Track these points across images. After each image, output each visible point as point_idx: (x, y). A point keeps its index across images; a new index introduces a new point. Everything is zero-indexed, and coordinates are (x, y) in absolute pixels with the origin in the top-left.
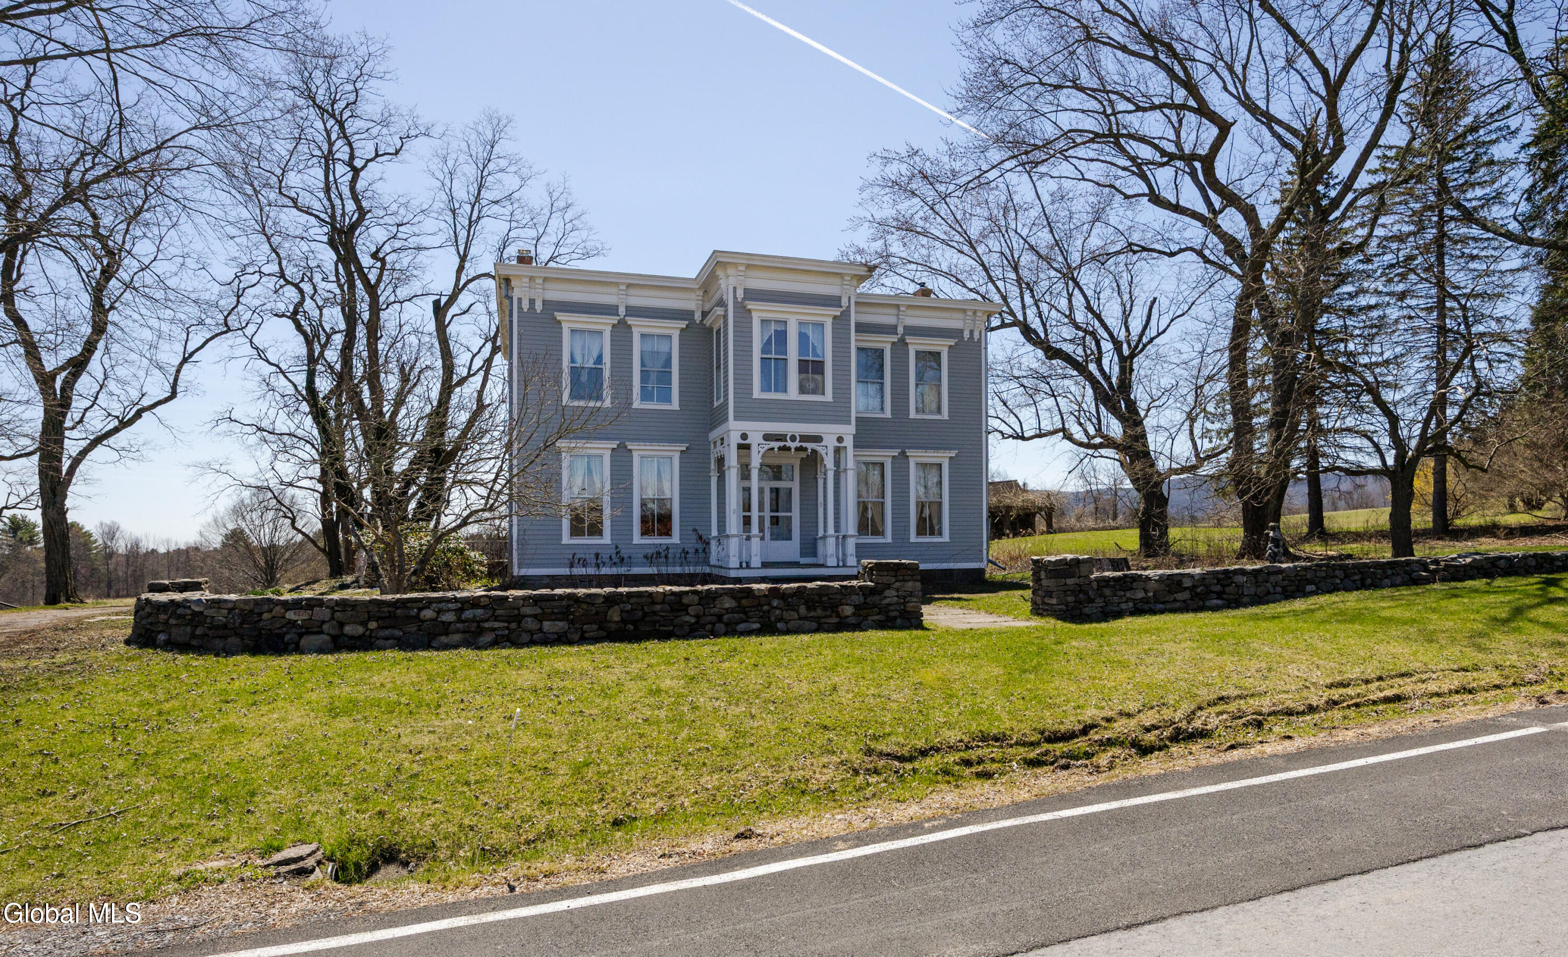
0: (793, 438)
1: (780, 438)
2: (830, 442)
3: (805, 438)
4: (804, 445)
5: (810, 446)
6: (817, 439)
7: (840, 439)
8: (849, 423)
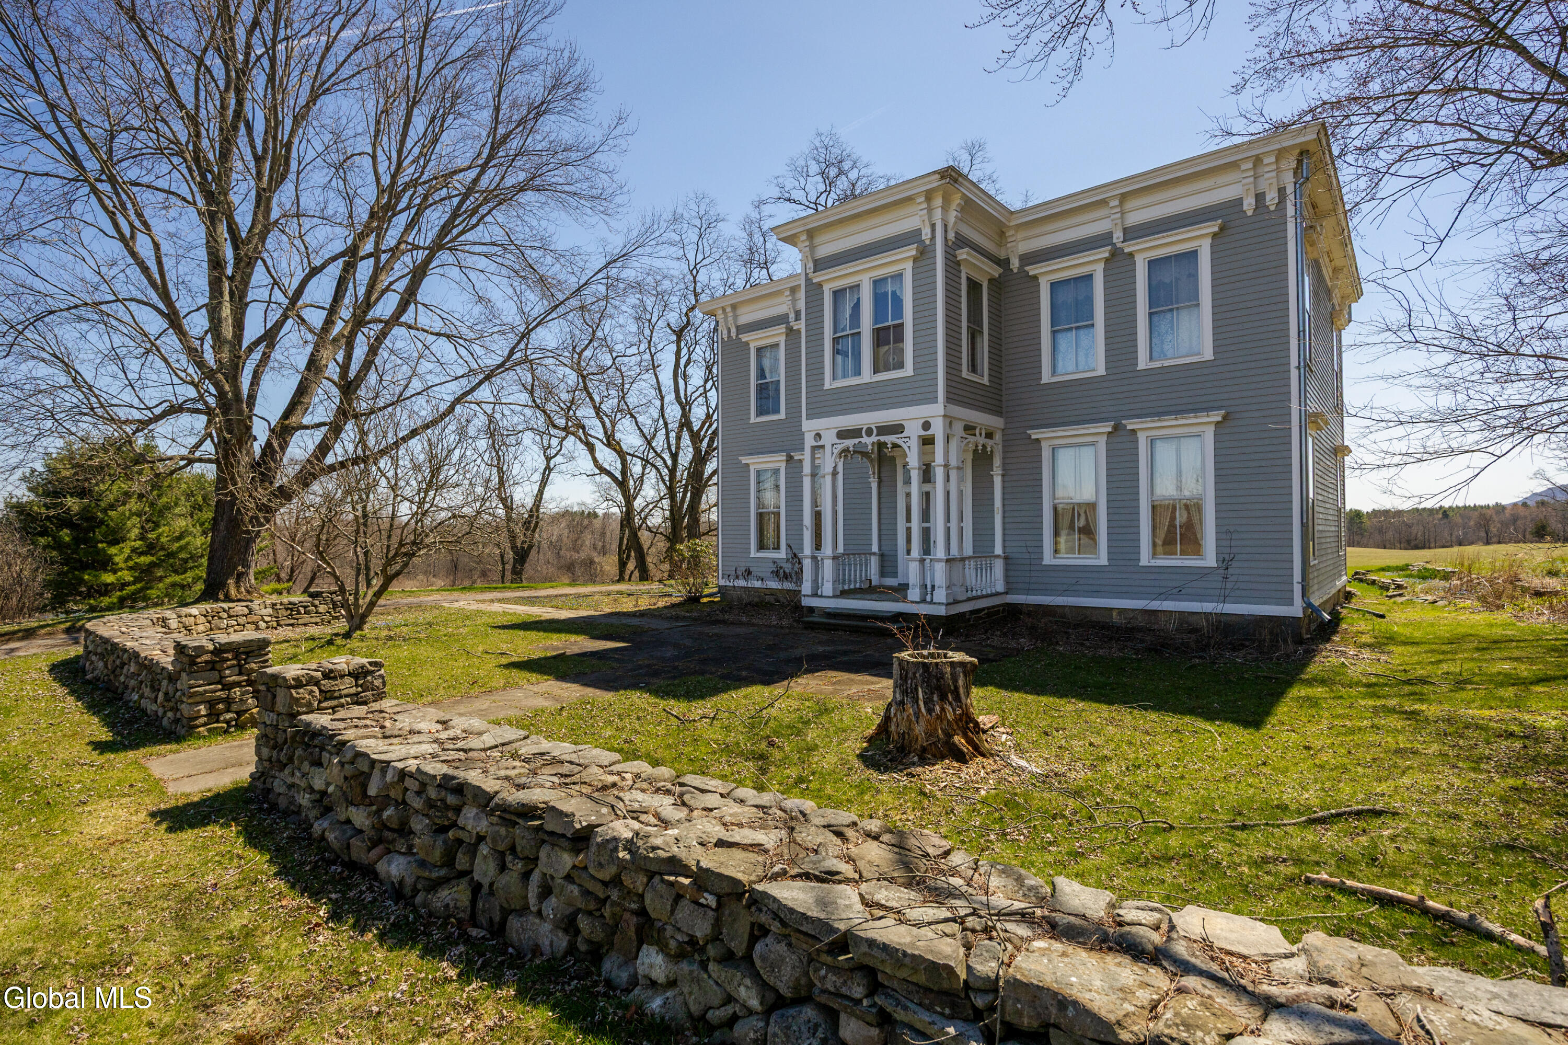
0: (869, 432)
1: (855, 433)
2: (914, 431)
3: (883, 430)
4: (883, 439)
5: (889, 439)
6: (898, 429)
7: (926, 426)
8: (934, 400)
